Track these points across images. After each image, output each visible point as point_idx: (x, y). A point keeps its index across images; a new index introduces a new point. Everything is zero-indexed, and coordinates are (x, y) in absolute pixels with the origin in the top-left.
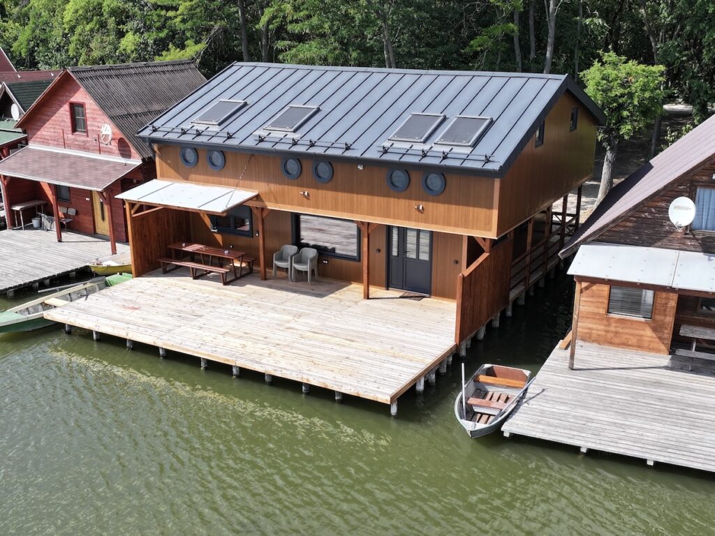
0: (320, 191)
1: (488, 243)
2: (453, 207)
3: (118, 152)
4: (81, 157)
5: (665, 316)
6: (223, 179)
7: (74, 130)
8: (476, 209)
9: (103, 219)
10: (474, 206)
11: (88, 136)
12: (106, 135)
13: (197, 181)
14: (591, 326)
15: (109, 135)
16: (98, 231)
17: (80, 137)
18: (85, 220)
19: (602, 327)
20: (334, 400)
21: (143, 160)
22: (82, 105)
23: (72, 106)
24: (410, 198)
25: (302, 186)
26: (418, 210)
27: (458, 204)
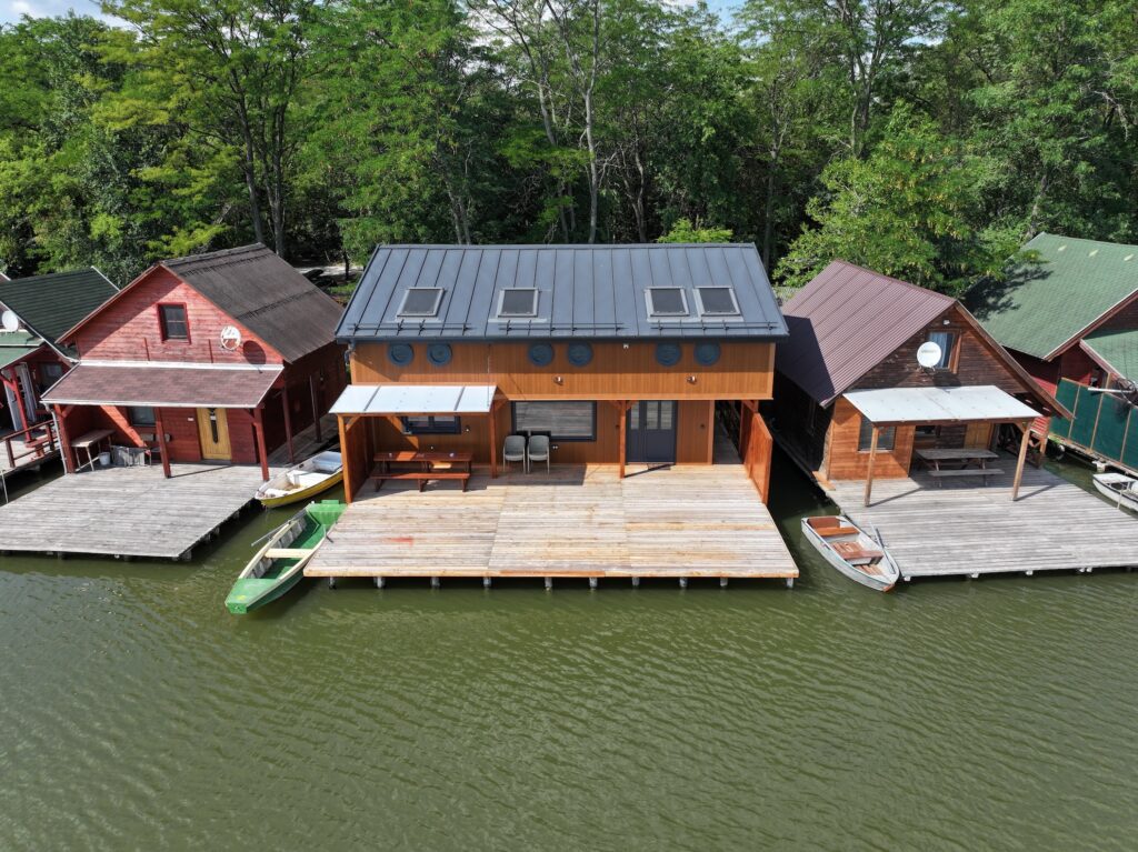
0: (576, 375)
1: (757, 404)
2: (728, 374)
3: (244, 358)
4: (181, 370)
5: (905, 445)
6: (448, 375)
7: (165, 337)
8: (751, 374)
9: (216, 439)
10: (749, 371)
11: (190, 343)
12: (230, 340)
13: (413, 382)
14: (843, 464)
15: (235, 340)
16: (207, 455)
17: (176, 344)
18: (183, 444)
19: (853, 464)
20: (720, 587)
21: (285, 363)
22: (181, 306)
23: (162, 309)
24: (680, 370)
25: (553, 372)
26: (691, 381)
27: (732, 371)
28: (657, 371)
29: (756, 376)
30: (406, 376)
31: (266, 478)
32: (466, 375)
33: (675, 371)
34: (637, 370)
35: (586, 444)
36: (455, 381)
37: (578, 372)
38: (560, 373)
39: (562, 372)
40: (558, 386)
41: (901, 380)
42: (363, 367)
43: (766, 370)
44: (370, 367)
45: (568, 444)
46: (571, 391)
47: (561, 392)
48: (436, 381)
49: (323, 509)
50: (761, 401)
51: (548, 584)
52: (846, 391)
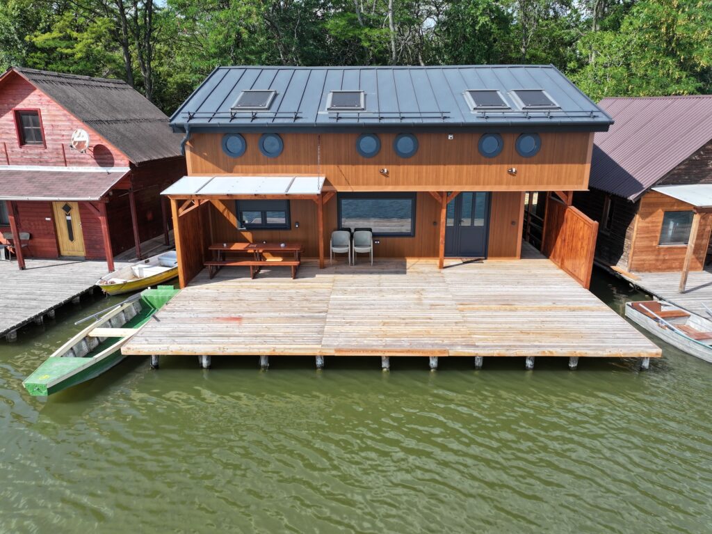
0: (401, 167)
1: (571, 197)
2: (547, 166)
3: (94, 161)
4: (38, 172)
6: (280, 167)
7: (22, 142)
9: (71, 238)
11: (46, 147)
12: (80, 142)
13: (246, 173)
15: (85, 142)
16: (64, 252)
17: (32, 150)
18: (43, 242)
19: (654, 257)
21: (131, 165)
22: (35, 113)
23: (19, 115)
24: (502, 163)
25: (380, 163)
26: (511, 173)
27: (551, 162)
28: (479, 163)
29: (575, 168)
30: (239, 167)
31: (111, 269)
32: (296, 167)
33: (497, 163)
34: (460, 162)
35: (406, 239)
36: (286, 172)
37: (404, 164)
38: (386, 164)
39: (387, 163)
40: (384, 177)
41: (704, 177)
42: (198, 157)
43: (583, 162)
44: (206, 158)
45: (389, 239)
46: (397, 183)
47: (387, 184)
48: (267, 172)
49: (158, 293)
50: (575, 193)
51: (385, 364)
52: (654, 185)
